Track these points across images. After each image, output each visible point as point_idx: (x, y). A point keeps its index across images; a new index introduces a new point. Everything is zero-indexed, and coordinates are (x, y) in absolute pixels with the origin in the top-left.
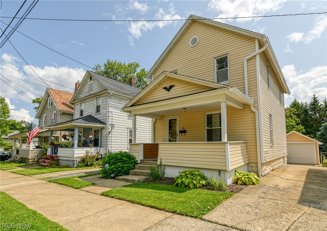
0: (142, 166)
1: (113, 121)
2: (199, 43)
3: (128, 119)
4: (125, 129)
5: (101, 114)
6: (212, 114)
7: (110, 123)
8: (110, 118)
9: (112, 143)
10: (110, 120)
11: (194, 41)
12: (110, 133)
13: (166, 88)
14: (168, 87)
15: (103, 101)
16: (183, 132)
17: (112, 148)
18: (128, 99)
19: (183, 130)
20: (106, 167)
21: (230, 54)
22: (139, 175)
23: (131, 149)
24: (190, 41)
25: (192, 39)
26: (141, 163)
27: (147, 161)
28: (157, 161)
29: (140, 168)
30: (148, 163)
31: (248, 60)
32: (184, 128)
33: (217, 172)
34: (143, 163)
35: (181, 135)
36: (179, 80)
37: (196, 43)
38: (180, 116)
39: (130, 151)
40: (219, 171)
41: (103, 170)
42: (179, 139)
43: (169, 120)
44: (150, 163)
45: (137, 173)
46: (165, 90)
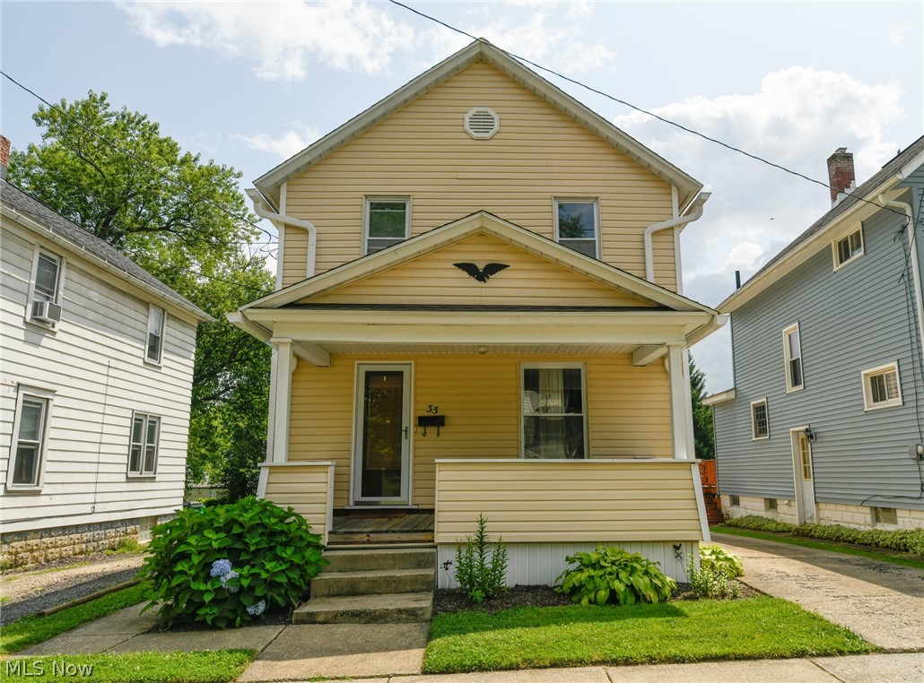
2: (500, 136)
3: (24, 341)
4: (5, 390)
6: (538, 370)
11: (483, 121)
13: (469, 268)
14: (481, 266)
16: (431, 421)
19: (430, 414)
20: (219, 576)
21: (602, 203)
22: (376, 590)
23: (274, 488)
24: (467, 117)
25: (473, 111)
26: (337, 543)
27: (372, 535)
28: (433, 531)
29: (352, 564)
30: (377, 543)
31: (655, 234)
32: (436, 408)
33: (670, 550)
34: (351, 543)
35: (424, 435)
36: (526, 254)
37: (491, 132)
38: (416, 365)
39: (269, 498)
40: (678, 545)
41: (207, 591)
42: (415, 448)
43: (368, 373)
44: (391, 542)
45: (362, 587)
46: (465, 274)
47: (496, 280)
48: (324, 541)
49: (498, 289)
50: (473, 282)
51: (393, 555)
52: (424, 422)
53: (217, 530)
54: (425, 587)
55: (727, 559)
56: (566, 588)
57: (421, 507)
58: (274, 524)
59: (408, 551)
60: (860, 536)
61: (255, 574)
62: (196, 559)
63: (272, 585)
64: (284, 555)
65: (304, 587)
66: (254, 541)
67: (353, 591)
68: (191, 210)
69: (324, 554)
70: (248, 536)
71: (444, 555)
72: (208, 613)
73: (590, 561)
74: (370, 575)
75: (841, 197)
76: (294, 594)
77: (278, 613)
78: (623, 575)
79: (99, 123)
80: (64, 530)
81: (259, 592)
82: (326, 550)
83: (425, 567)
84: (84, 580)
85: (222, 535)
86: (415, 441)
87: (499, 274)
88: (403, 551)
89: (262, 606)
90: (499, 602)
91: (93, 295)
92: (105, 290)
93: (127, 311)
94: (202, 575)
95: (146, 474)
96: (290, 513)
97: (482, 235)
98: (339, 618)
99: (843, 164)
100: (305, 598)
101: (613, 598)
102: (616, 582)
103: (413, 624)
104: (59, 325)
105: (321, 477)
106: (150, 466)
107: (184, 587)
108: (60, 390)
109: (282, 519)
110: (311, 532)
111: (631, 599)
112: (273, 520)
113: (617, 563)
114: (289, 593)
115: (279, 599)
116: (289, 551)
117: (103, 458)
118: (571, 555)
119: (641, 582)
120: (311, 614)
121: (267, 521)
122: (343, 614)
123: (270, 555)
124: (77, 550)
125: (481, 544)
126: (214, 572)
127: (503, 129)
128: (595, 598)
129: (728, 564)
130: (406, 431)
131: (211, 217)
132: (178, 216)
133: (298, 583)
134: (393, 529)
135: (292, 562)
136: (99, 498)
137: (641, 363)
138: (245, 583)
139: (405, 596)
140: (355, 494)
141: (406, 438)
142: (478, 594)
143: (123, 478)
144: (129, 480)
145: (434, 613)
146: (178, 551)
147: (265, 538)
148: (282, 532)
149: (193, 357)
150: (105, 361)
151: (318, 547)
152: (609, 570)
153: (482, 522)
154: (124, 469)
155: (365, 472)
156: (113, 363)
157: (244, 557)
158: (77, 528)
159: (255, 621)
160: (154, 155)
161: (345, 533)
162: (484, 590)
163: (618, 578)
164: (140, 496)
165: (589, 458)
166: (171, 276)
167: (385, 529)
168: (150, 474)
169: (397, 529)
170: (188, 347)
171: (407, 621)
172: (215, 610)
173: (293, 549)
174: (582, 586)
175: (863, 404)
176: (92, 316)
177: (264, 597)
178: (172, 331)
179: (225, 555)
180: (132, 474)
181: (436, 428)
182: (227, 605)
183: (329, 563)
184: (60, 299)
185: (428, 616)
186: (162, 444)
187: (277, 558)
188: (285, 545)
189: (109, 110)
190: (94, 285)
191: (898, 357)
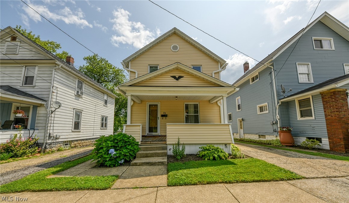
0: (149, 147)
1: (58, 98)
2: (179, 51)
3: (75, 99)
4: (70, 109)
5: (35, 88)
7: (54, 100)
8: (54, 94)
9: (55, 125)
10: (55, 97)
11: (175, 48)
12: (53, 113)
13: (174, 77)
14: (177, 77)
15: (39, 72)
16: (164, 116)
17: (54, 131)
18: (76, 77)
19: (164, 114)
20: (111, 153)
21: (202, 66)
22: (152, 156)
23: (127, 130)
24: (172, 47)
25: (173, 45)
26: (143, 144)
27: (151, 142)
28: (166, 141)
29: (146, 149)
30: (153, 144)
31: (215, 73)
32: (165, 113)
33: (224, 145)
34: (146, 144)
35: (163, 119)
36: (188, 74)
37: (177, 50)
38: (161, 103)
39: (126, 133)
40: (226, 144)
41: (108, 157)
42: (161, 122)
43: (149, 105)
44: (156, 144)
45: (149, 155)
46: (173, 79)
47: (181, 80)
48: (140, 143)
49: (181, 82)
50: (175, 80)
51: (157, 147)
52: (162, 116)
53: (111, 141)
54: (165, 155)
55: (236, 147)
56: (201, 155)
57: (162, 135)
58: (126, 140)
59: (160, 146)
60: (257, 141)
61: (120, 153)
62: (105, 149)
63: (125, 155)
64: (128, 148)
65: (134, 155)
66: (120, 144)
67: (147, 156)
68: (115, 78)
69: (140, 146)
70: (119, 143)
71: (169, 147)
72: (108, 163)
73: (207, 148)
74: (151, 152)
75: (246, 72)
76: (132, 157)
77: (127, 162)
78: (216, 152)
79: (97, 60)
80: (87, 139)
81: (121, 158)
82: (140, 145)
83: (164, 150)
84: (87, 151)
85: (112, 142)
86: (161, 120)
87: (181, 79)
88: (159, 146)
89: (123, 161)
90: (184, 159)
91: (91, 90)
92: (94, 90)
93: (99, 94)
94: (107, 153)
95: (105, 128)
96: (131, 136)
97: (177, 69)
98: (143, 164)
99: (247, 65)
100: (135, 158)
101: (214, 159)
102: (215, 154)
103: (163, 166)
104: (83, 96)
105: (139, 128)
106: (106, 127)
107: (102, 156)
108: (84, 110)
109: (128, 138)
110: (136, 141)
111: (219, 159)
112: (126, 139)
113: (214, 149)
114: (130, 157)
115: (127, 159)
116: (130, 146)
117: (95, 125)
118: (201, 147)
119: (221, 155)
120: (135, 163)
121: (124, 139)
122: (144, 163)
123: (125, 148)
124: (90, 144)
125: (179, 144)
126: (110, 152)
127: (180, 49)
128: (209, 158)
129: (236, 148)
130: (158, 118)
131: (119, 79)
132: (113, 79)
133: (132, 155)
134: (156, 140)
135: (131, 149)
136: (94, 133)
137: (212, 103)
138: (118, 155)
139: (160, 158)
140: (147, 132)
142: (179, 157)
143: (100, 129)
144: (101, 129)
145: (168, 163)
146: (100, 147)
147: (124, 143)
148: (128, 142)
149: (114, 105)
150: (95, 104)
151: (138, 145)
152: (212, 151)
153: (179, 139)
154: (100, 127)
155: (149, 127)
156: (96, 105)
157: (118, 148)
158: (90, 139)
159: (121, 165)
160: (107, 67)
161: (145, 141)
162: (180, 156)
163: (215, 153)
164: (104, 132)
165: (200, 123)
166: (112, 91)
167: (154, 140)
168: (106, 128)
169: (157, 140)
170: (113, 103)
171: (161, 165)
172: (110, 162)
173: (131, 146)
174: (205, 155)
175: (257, 113)
176: (91, 95)
177: (123, 159)
178: (110, 99)
179: (113, 148)
180: (102, 128)
182: (113, 161)
183: (140, 149)
184: (83, 91)
185: (166, 163)
186: (108, 122)
187: (127, 148)
188: (129, 145)
189: (98, 57)
190: (91, 88)
191: (268, 102)
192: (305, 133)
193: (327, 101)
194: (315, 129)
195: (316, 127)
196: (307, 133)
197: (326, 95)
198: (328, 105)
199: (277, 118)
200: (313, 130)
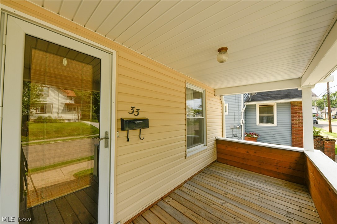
32: (138, 110)
52: (126, 125)
86: (117, 147)
130: (106, 138)
141: (106, 146)
181: (139, 130)
191: (229, 102)
192: (264, 139)
193: (296, 111)
194: (275, 136)
195: (277, 134)
196: (265, 139)
197: (296, 105)
198: (297, 115)
199: (241, 122)
200: (273, 137)
